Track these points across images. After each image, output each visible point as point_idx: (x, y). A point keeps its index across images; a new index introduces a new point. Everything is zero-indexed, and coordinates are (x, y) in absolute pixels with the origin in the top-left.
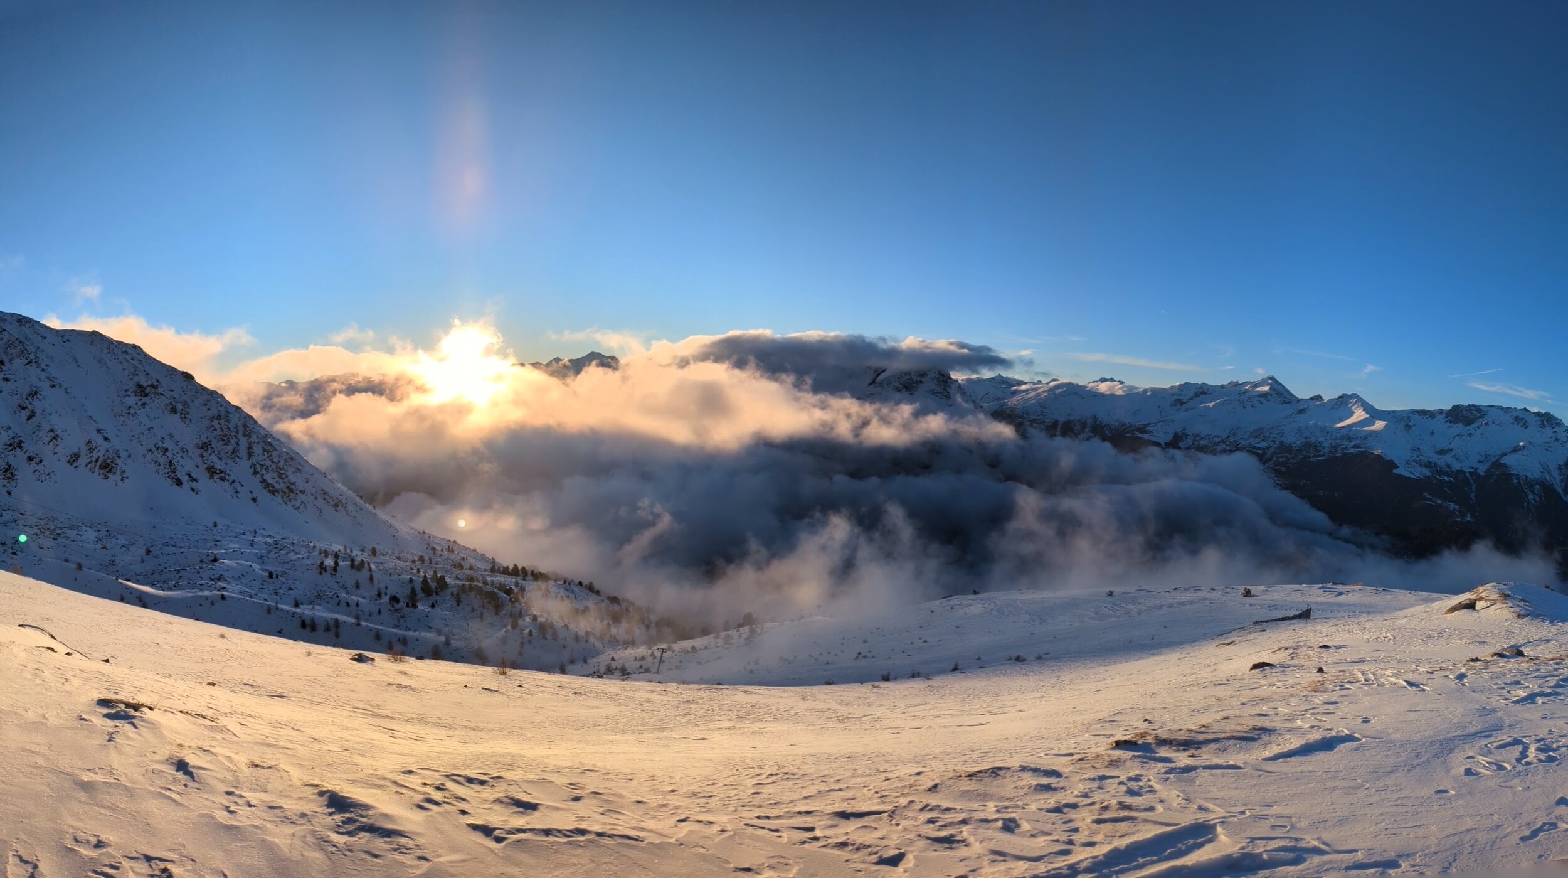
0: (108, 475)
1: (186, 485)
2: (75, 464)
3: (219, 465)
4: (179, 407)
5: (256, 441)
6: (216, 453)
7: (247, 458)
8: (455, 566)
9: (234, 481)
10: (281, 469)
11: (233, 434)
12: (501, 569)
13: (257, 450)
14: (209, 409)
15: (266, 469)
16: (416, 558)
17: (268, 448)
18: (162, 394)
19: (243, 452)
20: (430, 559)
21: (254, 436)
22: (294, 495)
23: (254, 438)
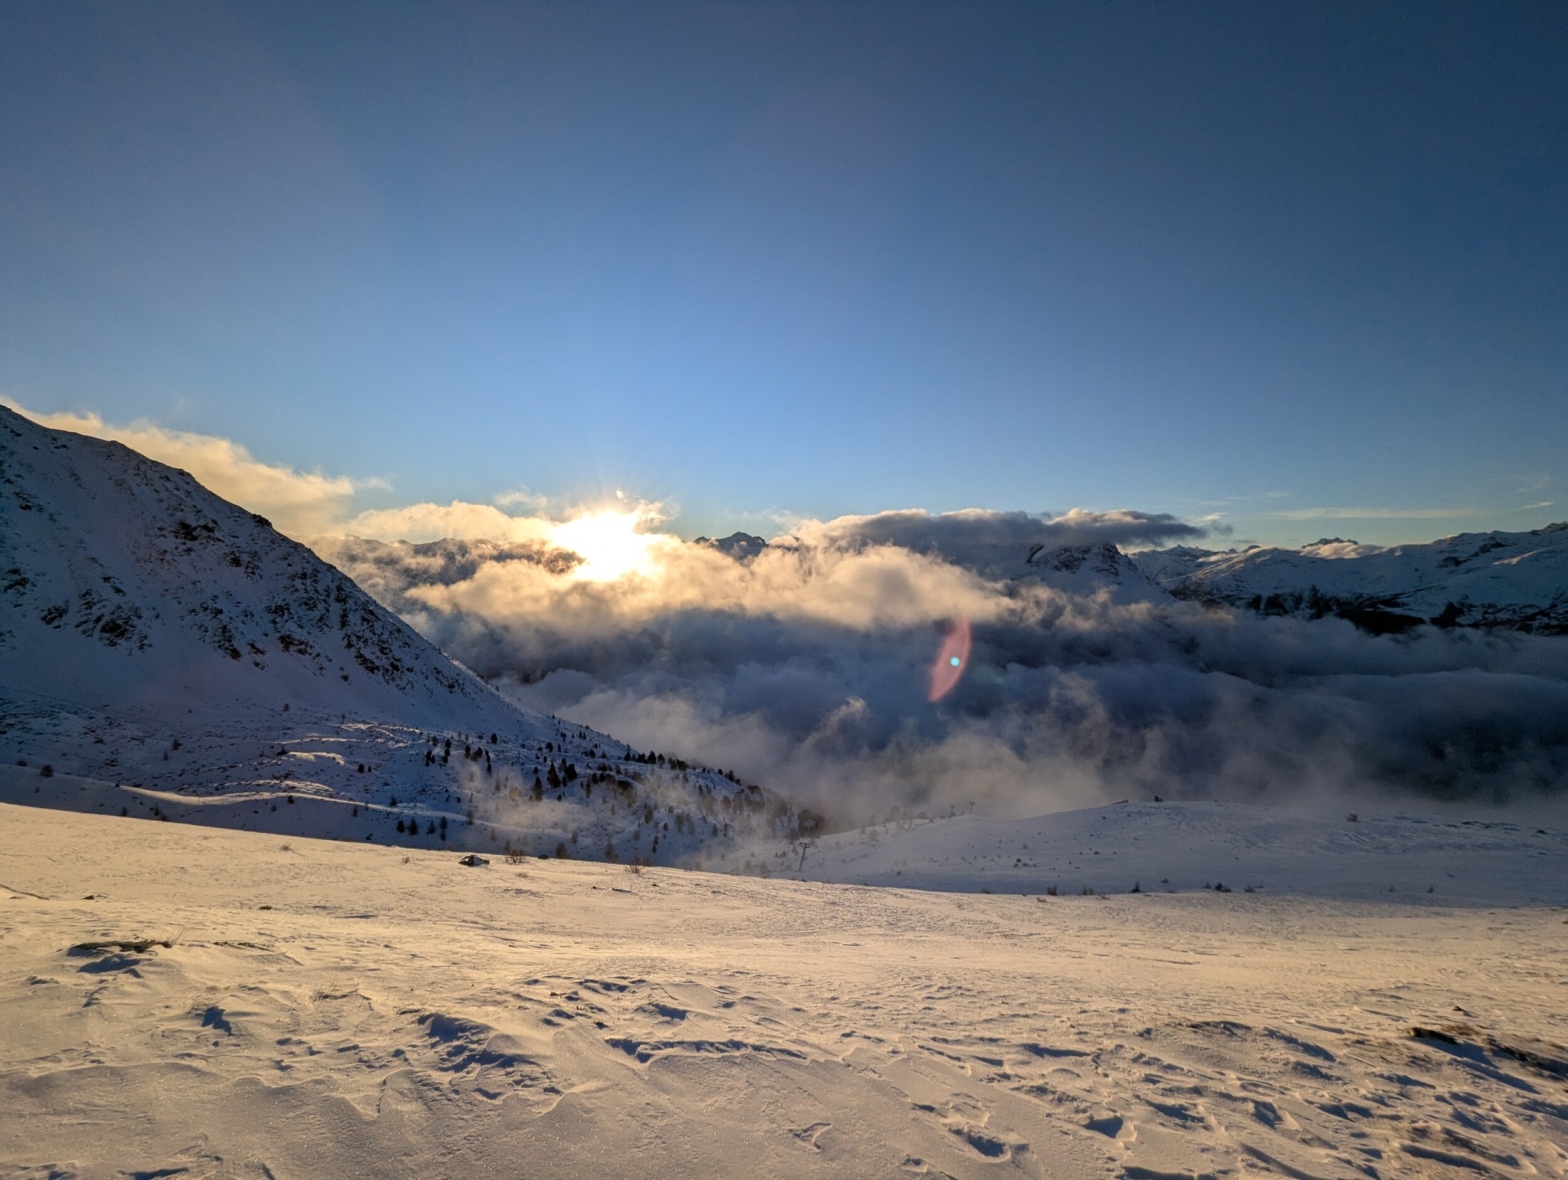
0: (116, 640)
1: (247, 657)
2: (56, 623)
3: (299, 634)
4: (245, 558)
5: (354, 608)
6: (296, 619)
7: (339, 627)
8: (586, 754)
9: (318, 655)
10: (384, 642)
11: (323, 597)
12: (637, 757)
13: (354, 618)
14: (290, 565)
15: (364, 642)
16: (543, 746)
17: (368, 617)
18: (219, 540)
19: (334, 618)
20: (559, 747)
21: (351, 602)
22: (399, 673)
23: (351, 603)
